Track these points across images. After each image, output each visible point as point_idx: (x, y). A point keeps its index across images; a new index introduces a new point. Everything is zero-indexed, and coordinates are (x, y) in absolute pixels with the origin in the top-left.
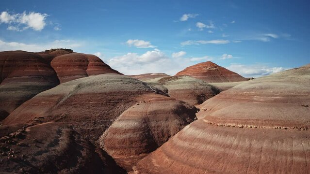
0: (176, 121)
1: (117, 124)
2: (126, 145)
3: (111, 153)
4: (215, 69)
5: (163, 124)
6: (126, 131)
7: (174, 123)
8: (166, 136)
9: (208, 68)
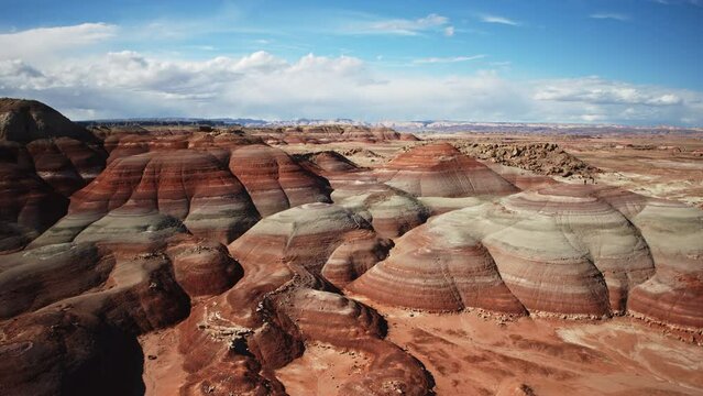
0: (372, 259)
1: (331, 261)
2: (339, 276)
3: (330, 281)
4: (451, 158)
5: (363, 260)
6: (338, 267)
7: (370, 260)
8: (364, 270)
9: (441, 158)
